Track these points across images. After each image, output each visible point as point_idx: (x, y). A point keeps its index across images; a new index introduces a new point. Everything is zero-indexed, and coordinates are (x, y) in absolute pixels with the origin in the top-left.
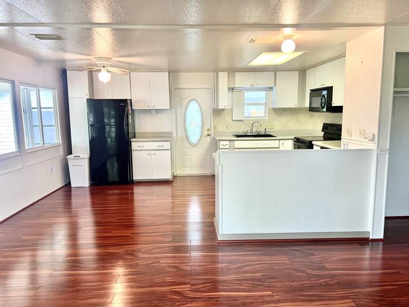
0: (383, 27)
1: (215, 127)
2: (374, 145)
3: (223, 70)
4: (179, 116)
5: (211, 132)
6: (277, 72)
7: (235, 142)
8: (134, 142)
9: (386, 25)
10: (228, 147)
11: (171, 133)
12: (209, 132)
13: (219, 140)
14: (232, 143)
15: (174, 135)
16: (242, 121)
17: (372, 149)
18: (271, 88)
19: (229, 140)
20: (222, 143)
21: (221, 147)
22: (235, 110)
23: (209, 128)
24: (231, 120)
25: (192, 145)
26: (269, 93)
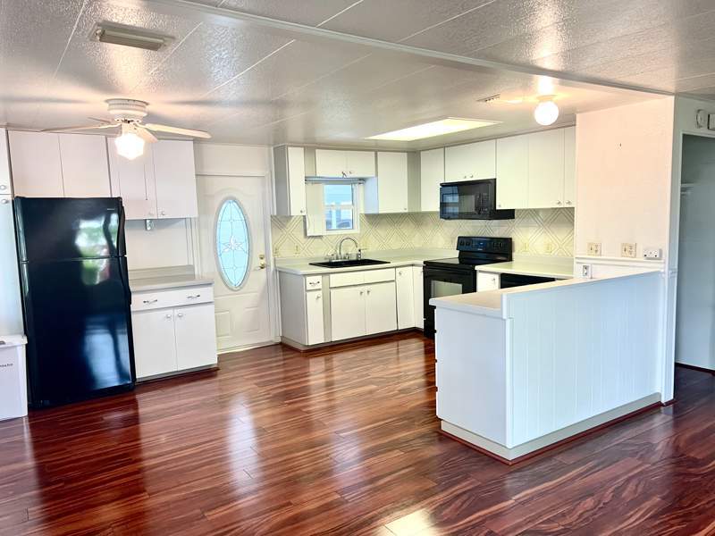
0: (673, 97)
1: (276, 251)
2: (663, 265)
3: (296, 145)
5: (267, 260)
6: (379, 153)
7: (331, 275)
9: (677, 95)
10: (319, 286)
12: (264, 261)
13: (305, 275)
14: (327, 278)
16: (320, 237)
17: (659, 272)
18: (362, 180)
19: (323, 274)
20: (309, 279)
21: (309, 287)
22: (310, 218)
23: (263, 253)
24: (303, 236)
25: (232, 290)
26: (359, 189)
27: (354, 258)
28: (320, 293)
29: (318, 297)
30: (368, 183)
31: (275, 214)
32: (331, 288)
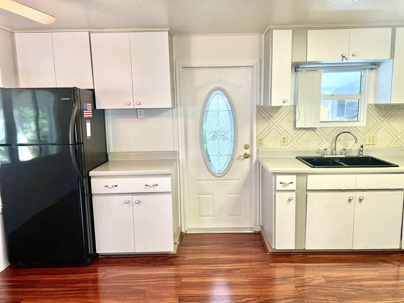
1: (260, 142)
3: (282, 26)
4: (190, 122)
5: (252, 151)
6: (398, 29)
7: (309, 176)
8: (95, 177)
10: (293, 187)
11: (175, 153)
12: (248, 151)
13: (275, 174)
14: (302, 179)
15: (182, 156)
16: (313, 129)
18: (375, 65)
19: (298, 174)
20: (280, 178)
21: (279, 187)
22: (301, 108)
23: (248, 143)
24: (292, 127)
25: (214, 175)
26: (370, 75)
27: (355, 154)
28: (293, 195)
29: (290, 200)
30: (382, 68)
31: (262, 104)
32: (307, 190)
